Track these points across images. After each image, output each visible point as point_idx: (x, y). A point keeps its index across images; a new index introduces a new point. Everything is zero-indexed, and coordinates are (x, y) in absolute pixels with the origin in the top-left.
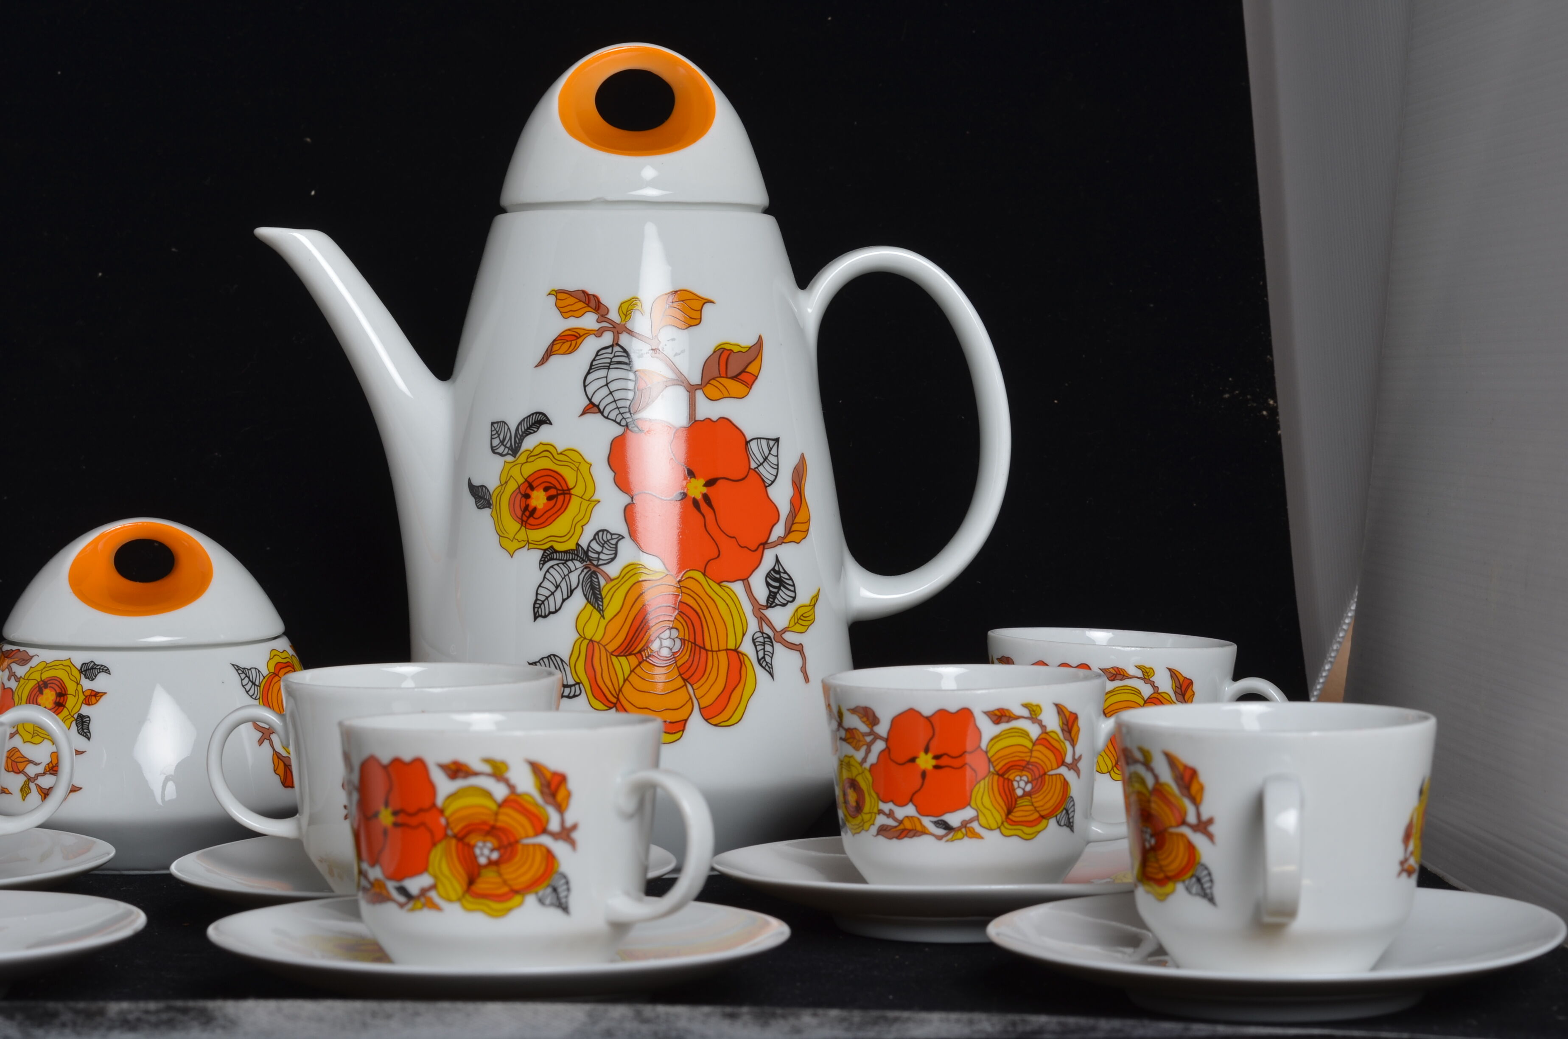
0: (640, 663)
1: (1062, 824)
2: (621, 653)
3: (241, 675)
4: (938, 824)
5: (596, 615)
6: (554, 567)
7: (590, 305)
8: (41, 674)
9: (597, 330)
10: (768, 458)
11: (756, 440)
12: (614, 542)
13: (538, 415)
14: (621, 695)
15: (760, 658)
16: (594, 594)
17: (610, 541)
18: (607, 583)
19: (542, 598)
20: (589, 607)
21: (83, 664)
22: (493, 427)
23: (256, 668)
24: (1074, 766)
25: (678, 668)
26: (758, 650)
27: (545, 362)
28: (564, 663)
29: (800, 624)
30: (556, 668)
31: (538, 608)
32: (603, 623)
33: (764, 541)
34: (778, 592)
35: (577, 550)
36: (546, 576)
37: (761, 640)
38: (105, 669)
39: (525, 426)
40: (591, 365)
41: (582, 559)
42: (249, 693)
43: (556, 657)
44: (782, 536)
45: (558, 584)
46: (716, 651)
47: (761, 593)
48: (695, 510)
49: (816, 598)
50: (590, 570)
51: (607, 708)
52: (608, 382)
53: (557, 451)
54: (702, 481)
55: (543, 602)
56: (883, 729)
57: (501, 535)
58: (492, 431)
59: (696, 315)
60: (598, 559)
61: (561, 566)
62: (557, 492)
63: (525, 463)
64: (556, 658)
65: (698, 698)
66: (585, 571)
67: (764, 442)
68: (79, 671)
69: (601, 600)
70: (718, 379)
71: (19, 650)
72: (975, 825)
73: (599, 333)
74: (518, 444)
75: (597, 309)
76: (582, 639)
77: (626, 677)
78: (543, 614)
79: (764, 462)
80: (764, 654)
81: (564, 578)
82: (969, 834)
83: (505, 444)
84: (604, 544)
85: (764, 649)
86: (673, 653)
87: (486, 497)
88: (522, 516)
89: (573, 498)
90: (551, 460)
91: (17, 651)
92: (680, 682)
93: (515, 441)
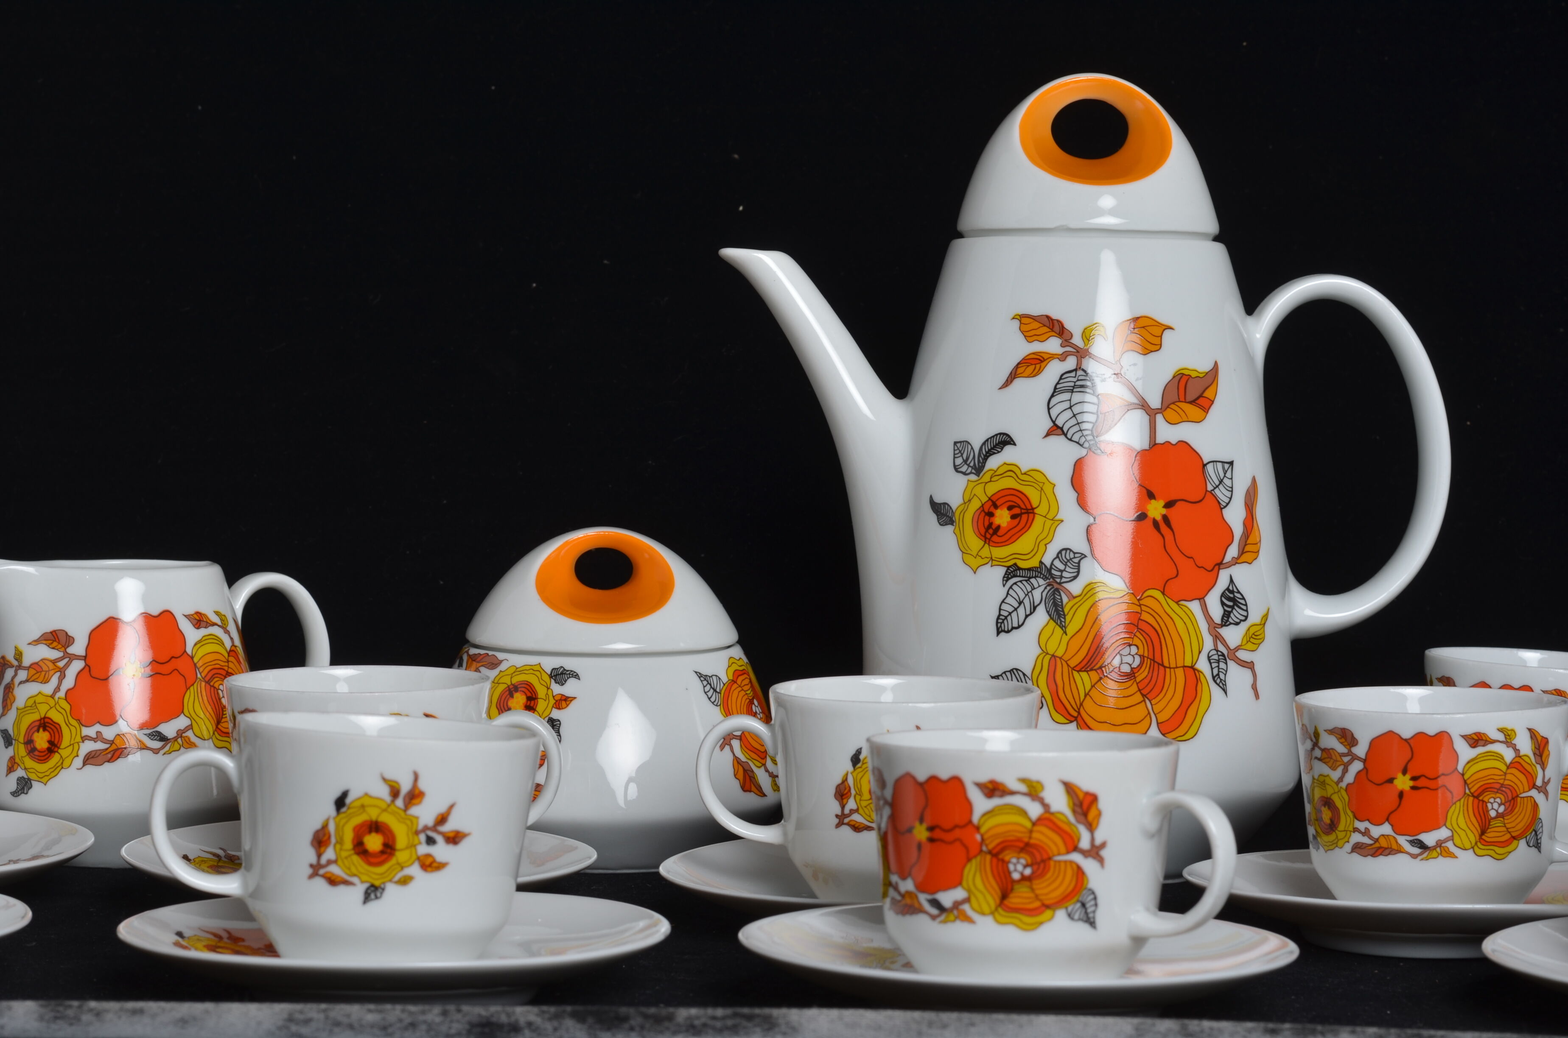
0: (1101, 678)
1: (1531, 845)
2: (1083, 668)
3: (703, 682)
4: (1413, 843)
5: (1059, 631)
6: (1018, 584)
7: (1054, 330)
8: (511, 678)
9: (1061, 355)
10: (1224, 481)
11: (1212, 464)
12: (1076, 560)
13: (1002, 436)
14: (1082, 709)
15: (1215, 674)
16: (1057, 611)
17: (1073, 560)
18: (1070, 601)
19: (1006, 614)
20: (1052, 623)
21: (553, 669)
22: (956, 447)
23: (716, 676)
24: (1543, 790)
25: (1137, 684)
26: (1213, 667)
27: (1010, 384)
28: (1026, 677)
29: (1251, 642)
30: (1018, 681)
31: (1001, 623)
32: (1066, 639)
33: (1219, 562)
34: (1232, 611)
35: (1040, 568)
36: (1009, 593)
37: (1216, 657)
38: (575, 674)
39: (989, 446)
40: (1055, 388)
41: (1046, 576)
42: (711, 699)
43: (1018, 671)
44: (1236, 557)
45: (1021, 600)
46: (1174, 668)
47: (1216, 612)
48: (1155, 531)
49: (1265, 617)
50: (1053, 587)
51: (1067, 722)
52: (1072, 405)
53: (1021, 472)
54: (1162, 503)
55: (1006, 617)
56: (1361, 750)
57: (964, 551)
58: (954, 450)
59: (1156, 341)
60: (1061, 577)
61: (1024, 582)
62: (1021, 511)
63: (989, 482)
65: (1156, 713)
66: (1048, 588)
67: (1219, 465)
68: (549, 675)
69: (1063, 616)
70: (1177, 404)
71: (488, 654)
72: (1449, 844)
73: (1063, 357)
74: (982, 464)
75: (1061, 334)
76: (1045, 654)
77: (1087, 692)
78: (1006, 629)
79: (1219, 485)
80: (1219, 672)
81: (1027, 594)
82: (1444, 853)
83: (968, 463)
84: (1066, 563)
85: (1218, 666)
86: (1132, 669)
87: (948, 514)
88: (985, 534)
89: (1037, 517)
90: (1015, 480)
91: (485, 655)
92: (1138, 697)
93: (979, 461)
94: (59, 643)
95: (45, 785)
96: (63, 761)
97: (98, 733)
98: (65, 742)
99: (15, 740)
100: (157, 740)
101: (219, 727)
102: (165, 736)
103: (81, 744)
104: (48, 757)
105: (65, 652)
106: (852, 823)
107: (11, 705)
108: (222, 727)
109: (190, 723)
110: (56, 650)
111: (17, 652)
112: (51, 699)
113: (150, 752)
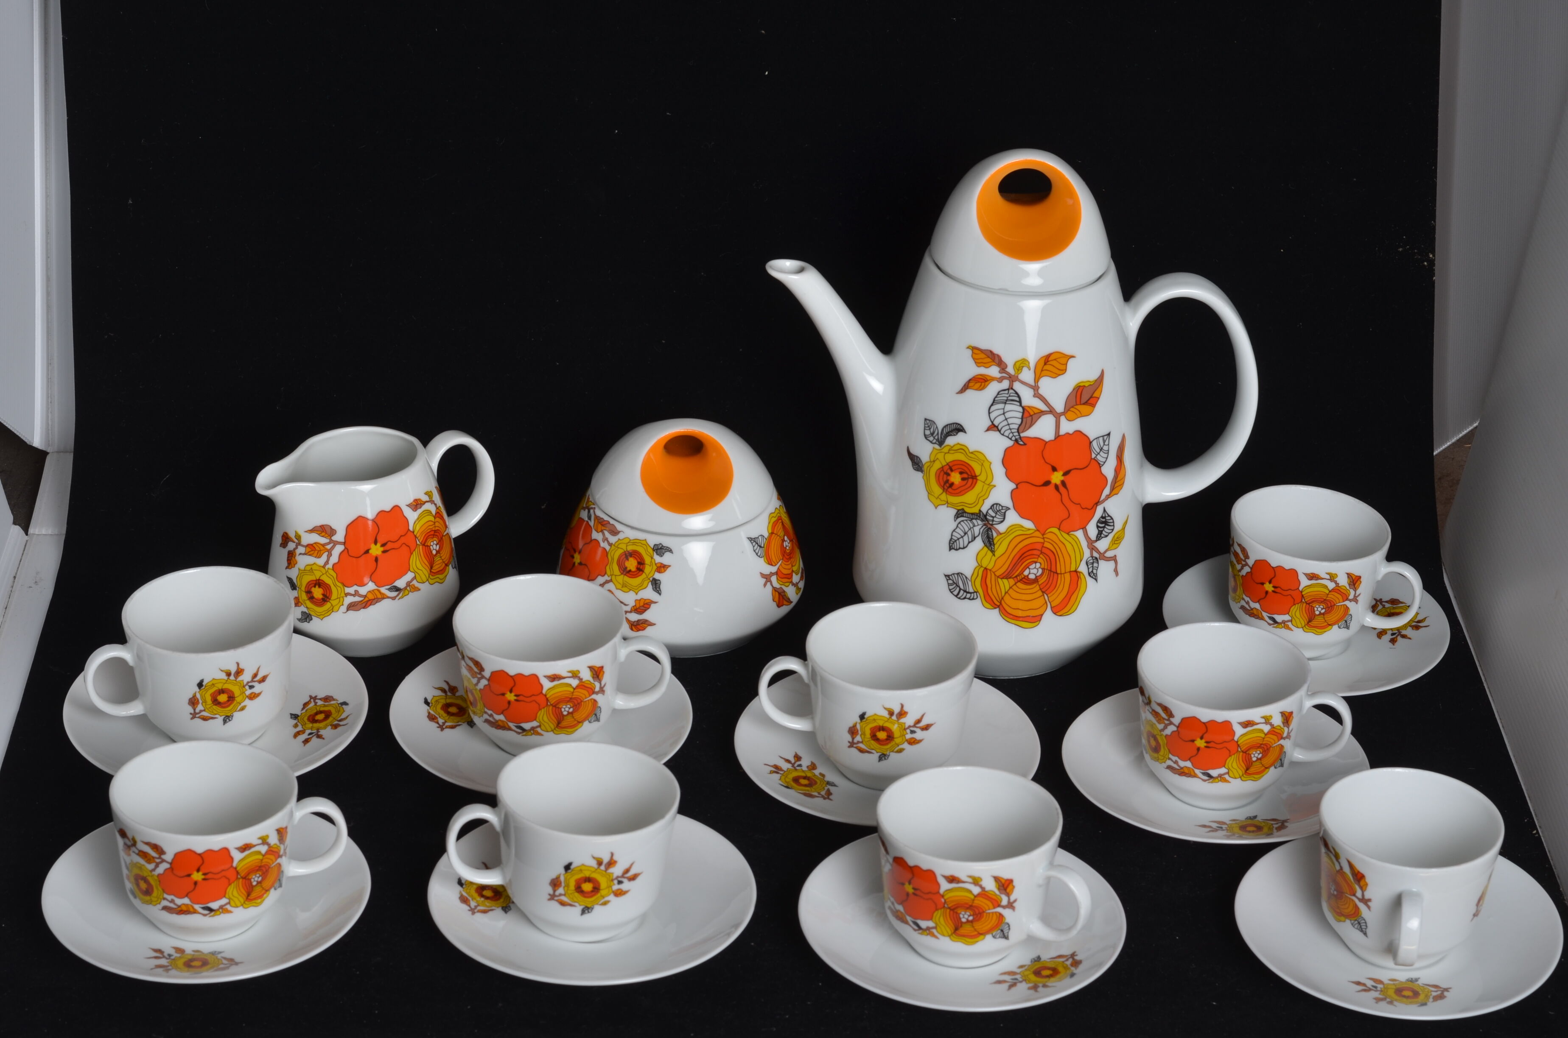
0: (1016, 583)
1: (1277, 765)
2: (1004, 576)
3: (753, 543)
4: (1204, 774)
5: (990, 554)
7: (994, 360)
8: (627, 545)
9: (999, 378)
10: (1103, 448)
11: (1096, 439)
12: (1003, 511)
13: (956, 424)
14: (1003, 601)
15: (1090, 571)
16: (989, 541)
17: (1001, 511)
18: (998, 536)
19: (956, 539)
20: (986, 549)
21: (655, 544)
22: (926, 421)
23: (761, 535)
25: (1039, 585)
26: (1089, 567)
27: (963, 392)
28: (967, 579)
29: (1115, 543)
30: (962, 581)
31: (952, 544)
32: (994, 559)
33: (1097, 502)
34: (1104, 530)
35: (979, 514)
36: (959, 526)
37: (1092, 561)
38: (670, 549)
39: (948, 429)
40: (994, 400)
41: (983, 519)
42: (758, 554)
44: (1109, 493)
45: (966, 532)
46: (1064, 573)
47: (1093, 533)
48: (1056, 491)
49: (1126, 522)
50: (987, 526)
51: (992, 608)
52: (1005, 412)
54: (1061, 473)
55: (956, 541)
56: (1176, 720)
57: (929, 491)
58: (925, 424)
59: (1063, 365)
60: (993, 521)
61: (969, 521)
62: (968, 476)
63: (947, 453)
64: (962, 575)
65: (1050, 601)
66: (984, 527)
67: (1101, 439)
68: (652, 549)
69: (993, 545)
70: (1074, 407)
72: (1226, 776)
73: (1000, 380)
74: (943, 439)
75: (999, 363)
76: (980, 567)
77: (1006, 591)
78: (955, 548)
79: (1100, 452)
80: (1093, 569)
81: (970, 529)
82: (1222, 780)
83: (934, 435)
84: (997, 512)
85: (1093, 567)
86: (1036, 577)
87: (919, 464)
88: (944, 485)
89: (978, 482)
90: (964, 455)
91: (607, 522)
92: (1040, 593)
93: (941, 437)
94: (326, 532)
95: (322, 618)
96: (333, 607)
97: (356, 591)
98: (334, 596)
99: (298, 587)
100: (394, 591)
101: (432, 570)
102: (399, 588)
103: (345, 598)
104: (323, 604)
105: (331, 539)
106: (859, 747)
107: (294, 565)
108: (434, 570)
109: (414, 575)
110: (324, 538)
111: (297, 534)
112: (323, 568)
113: (390, 600)
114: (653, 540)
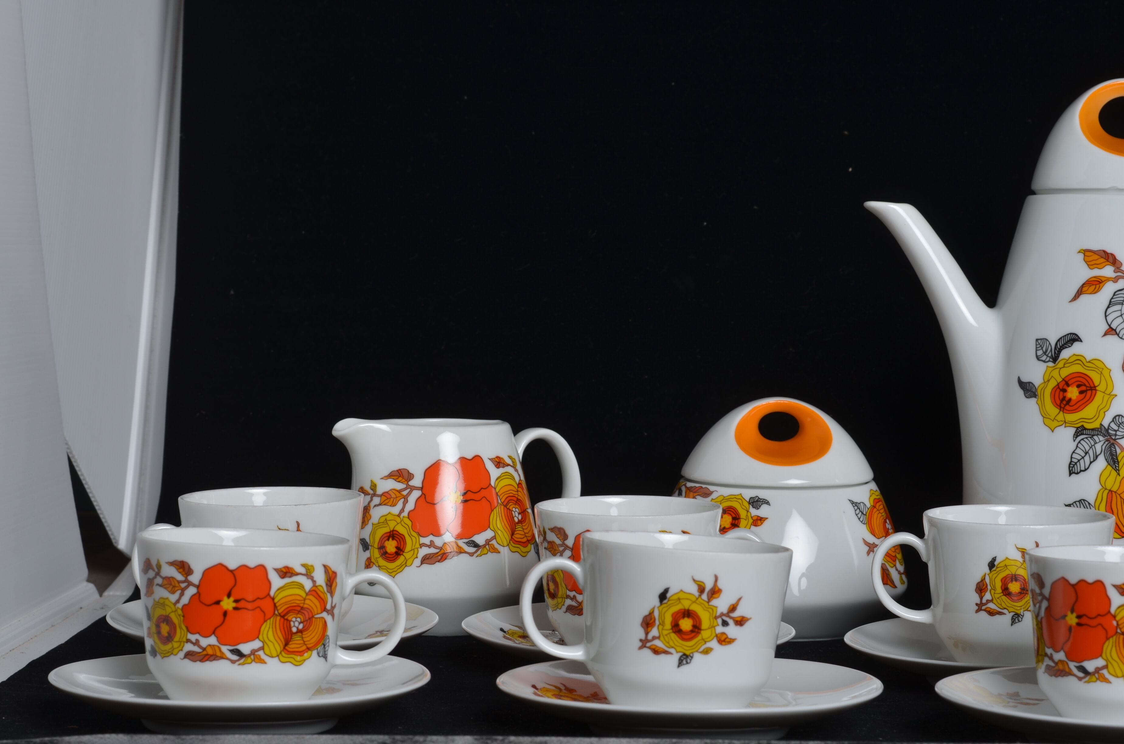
5: (1114, 473)
6: (1084, 439)
7: (1109, 260)
8: (722, 503)
9: (1114, 278)
13: (1072, 335)
16: (1113, 458)
18: (1122, 452)
19: (1076, 461)
20: (1109, 468)
21: (751, 498)
22: (1037, 342)
23: (863, 503)
27: (1077, 299)
28: (1090, 505)
30: (1085, 508)
31: (1072, 467)
32: (1119, 478)
35: (1100, 429)
36: (1078, 446)
38: (767, 501)
39: (1062, 342)
40: (1110, 302)
41: (1104, 434)
42: (860, 519)
45: (1087, 451)
50: (1110, 442)
51: (1120, 537)
52: (1122, 314)
53: (1086, 361)
55: (1076, 463)
57: (1045, 416)
58: (1036, 345)
60: (1116, 435)
61: (1089, 439)
62: (1086, 388)
63: (1063, 368)
64: (1085, 502)
66: (1107, 443)
68: (748, 502)
69: (1117, 463)
71: (702, 487)
73: (1115, 280)
74: (1057, 354)
75: (1114, 263)
76: (1104, 489)
78: (1076, 472)
81: (1091, 447)
83: (1047, 354)
84: (1119, 425)
87: (1032, 390)
88: (1060, 404)
89: (1098, 393)
90: (1082, 366)
91: (700, 487)
93: (1055, 353)
94: (403, 478)
95: (394, 578)
96: (407, 561)
97: (431, 541)
98: (408, 547)
99: (371, 546)
100: (472, 547)
101: (513, 537)
102: (477, 544)
103: (420, 549)
104: (397, 558)
105: (408, 485)
106: (988, 609)
107: (368, 521)
108: (515, 537)
109: (494, 535)
110: (401, 484)
111: (372, 484)
112: (398, 517)
113: (467, 555)
114: (748, 494)
